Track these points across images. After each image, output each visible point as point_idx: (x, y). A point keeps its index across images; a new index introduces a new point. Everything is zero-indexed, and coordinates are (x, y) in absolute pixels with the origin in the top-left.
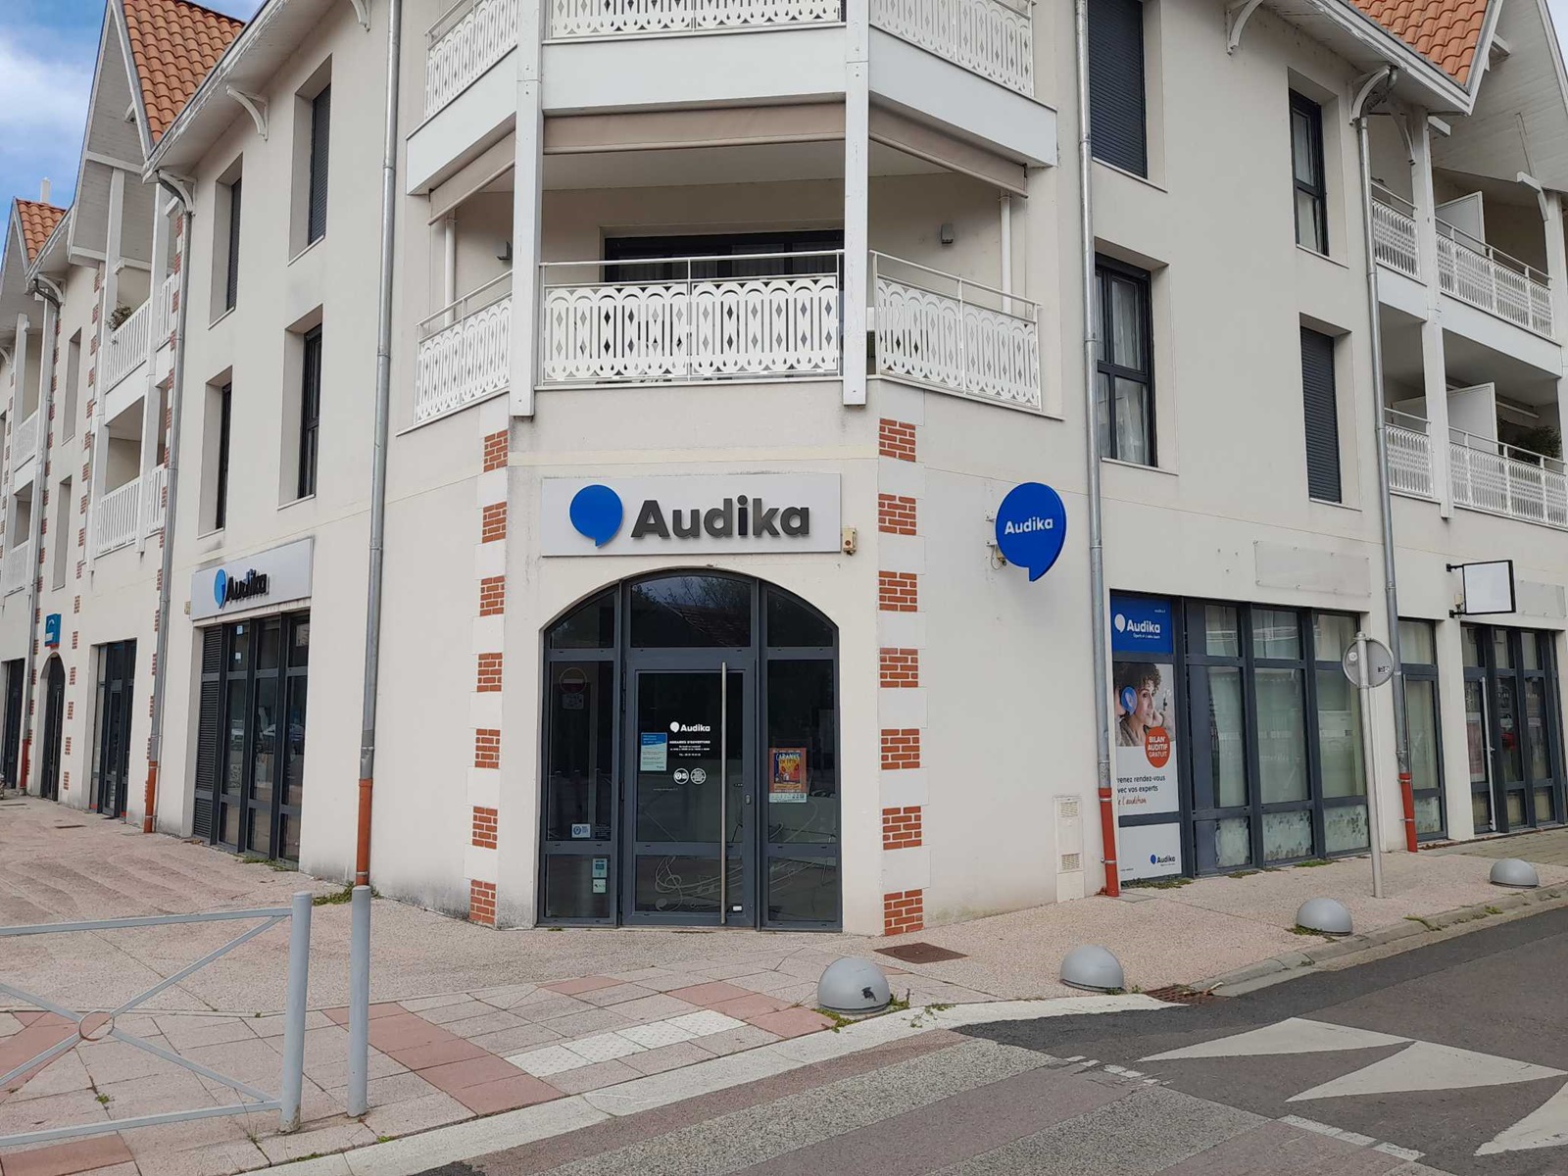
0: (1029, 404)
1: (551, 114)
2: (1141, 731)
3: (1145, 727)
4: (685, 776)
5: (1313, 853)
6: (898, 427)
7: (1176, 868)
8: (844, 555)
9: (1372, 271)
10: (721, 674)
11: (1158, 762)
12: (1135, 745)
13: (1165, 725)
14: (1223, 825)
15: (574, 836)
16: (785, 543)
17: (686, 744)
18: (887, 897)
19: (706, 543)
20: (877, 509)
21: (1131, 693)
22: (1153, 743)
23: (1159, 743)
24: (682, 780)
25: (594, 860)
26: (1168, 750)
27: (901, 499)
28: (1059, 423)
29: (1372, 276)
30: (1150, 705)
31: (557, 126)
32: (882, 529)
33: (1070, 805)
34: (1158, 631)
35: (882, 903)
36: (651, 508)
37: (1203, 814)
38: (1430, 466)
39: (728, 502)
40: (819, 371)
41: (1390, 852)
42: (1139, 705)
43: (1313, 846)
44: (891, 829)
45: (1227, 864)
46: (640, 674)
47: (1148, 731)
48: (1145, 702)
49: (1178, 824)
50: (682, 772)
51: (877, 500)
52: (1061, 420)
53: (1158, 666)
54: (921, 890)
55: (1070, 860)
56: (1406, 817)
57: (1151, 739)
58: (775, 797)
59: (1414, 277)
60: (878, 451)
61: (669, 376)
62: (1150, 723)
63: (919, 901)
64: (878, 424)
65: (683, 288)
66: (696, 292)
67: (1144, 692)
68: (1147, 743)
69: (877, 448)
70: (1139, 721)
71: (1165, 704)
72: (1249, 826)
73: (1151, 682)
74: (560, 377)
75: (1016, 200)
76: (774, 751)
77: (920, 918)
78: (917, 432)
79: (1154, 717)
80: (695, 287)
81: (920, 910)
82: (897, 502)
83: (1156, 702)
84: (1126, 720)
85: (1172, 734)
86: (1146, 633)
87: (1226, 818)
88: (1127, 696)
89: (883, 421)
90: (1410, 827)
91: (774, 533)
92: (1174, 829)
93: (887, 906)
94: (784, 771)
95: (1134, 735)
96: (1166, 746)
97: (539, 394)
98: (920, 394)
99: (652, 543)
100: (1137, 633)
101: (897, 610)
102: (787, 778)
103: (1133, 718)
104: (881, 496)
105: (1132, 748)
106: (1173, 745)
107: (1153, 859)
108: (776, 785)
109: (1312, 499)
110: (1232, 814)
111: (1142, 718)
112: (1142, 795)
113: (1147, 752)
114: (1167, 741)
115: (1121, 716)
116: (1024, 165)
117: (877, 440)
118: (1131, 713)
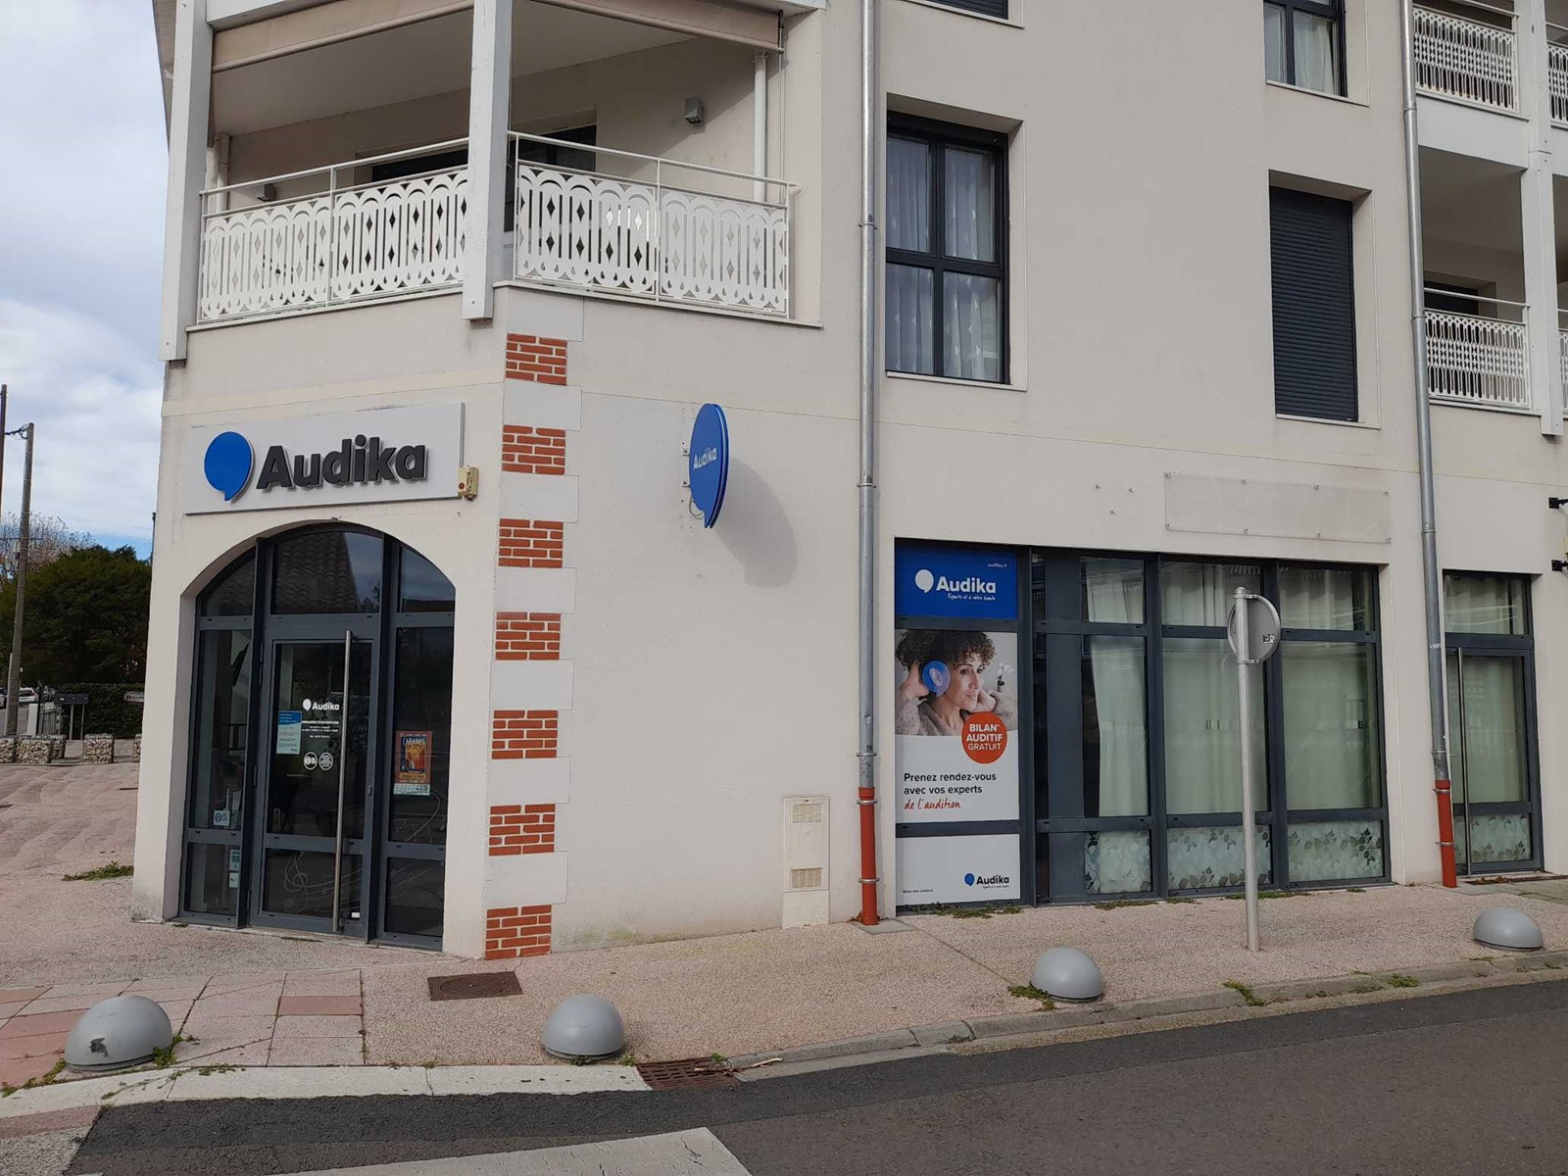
0: (770, 310)
1: (219, 26)
2: (955, 717)
3: (963, 713)
4: (313, 761)
5: (1272, 883)
6: (537, 344)
7: (1013, 891)
8: (464, 500)
9: (1410, 104)
10: (345, 644)
11: (986, 755)
12: (943, 733)
13: (999, 709)
14: (1102, 839)
15: (215, 823)
16: (404, 489)
17: (317, 725)
18: (492, 913)
19: (328, 493)
20: (500, 443)
21: (940, 669)
22: (976, 733)
23: (986, 733)
24: (311, 765)
25: (232, 851)
26: (1004, 741)
27: (540, 431)
28: (816, 331)
29: (1410, 112)
30: (974, 684)
31: (226, 38)
32: (506, 468)
33: (807, 808)
34: (994, 591)
35: (483, 919)
36: (276, 454)
37: (1064, 824)
38: (1527, 366)
39: (346, 443)
40: (452, 282)
41: (1411, 885)
42: (954, 685)
43: (1272, 872)
44: (503, 831)
45: (1106, 889)
46: (277, 645)
47: (967, 718)
48: (965, 682)
49: (1018, 835)
50: (311, 756)
51: (500, 433)
52: (818, 328)
53: (990, 635)
54: (550, 906)
55: (806, 877)
56: (1442, 840)
57: (973, 727)
58: (400, 789)
59: (1509, 110)
60: (504, 374)
61: (311, 303)
62: (972, 706)
63: (548, 919)
64: (504, 341)
65: (327, 202)
66: (338, 205)
67: (963, 667)
68: (965, 732)
69: (502, 369)
70: (953, 703)
71: (1000, 683)
72: (1150, 843)
73: (976, 656)
74: (214, 315)
75: (773, 60)
76: (401, 735)
77: (547, 940)
78: (569, 349)
79: (979, 700)
80: (339, 198)
81: (548, 930)
82: (534, 435)
83: (986, 679)
84: (930, 703)
85: (1012, 719)
86: (970, 593)
87: (1105, 831)
88: (933, 673)
89: (511, 337)
90: (1447, 854)
91: (392, 479)
92: (1013, 840)
93: (490, 924)
94: (410, 757)
95: (942, 722)
96: (1000, 737)
97: (191, 335)
98: (579, 303)
99: (280, 495)
100: (955, 593)
101: (528, 566)
102: (413, 767)
103: (942, 700)
104: (507, 428)
105: (938, 738)
106: (1013, 737)
107: (969, 879)
108: (401, 774)
109: (1279, 415)
110: (1123, 825)
111: (958, 701)
112: (954, 797)
113: (965, 743)
114: (1002, 730)
115: (921, 698)
116: (780, 13)
117: (503, 360)
118: (939, 694)
